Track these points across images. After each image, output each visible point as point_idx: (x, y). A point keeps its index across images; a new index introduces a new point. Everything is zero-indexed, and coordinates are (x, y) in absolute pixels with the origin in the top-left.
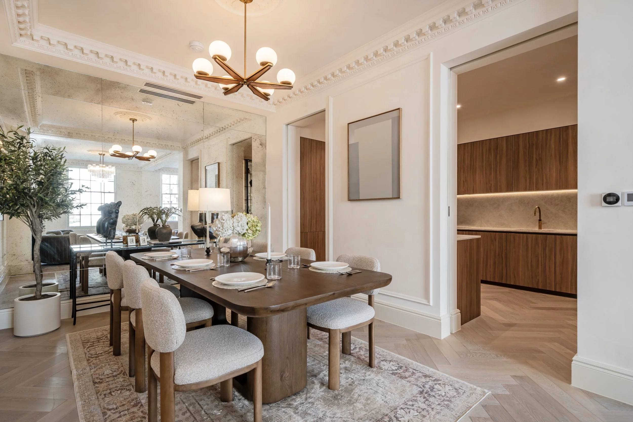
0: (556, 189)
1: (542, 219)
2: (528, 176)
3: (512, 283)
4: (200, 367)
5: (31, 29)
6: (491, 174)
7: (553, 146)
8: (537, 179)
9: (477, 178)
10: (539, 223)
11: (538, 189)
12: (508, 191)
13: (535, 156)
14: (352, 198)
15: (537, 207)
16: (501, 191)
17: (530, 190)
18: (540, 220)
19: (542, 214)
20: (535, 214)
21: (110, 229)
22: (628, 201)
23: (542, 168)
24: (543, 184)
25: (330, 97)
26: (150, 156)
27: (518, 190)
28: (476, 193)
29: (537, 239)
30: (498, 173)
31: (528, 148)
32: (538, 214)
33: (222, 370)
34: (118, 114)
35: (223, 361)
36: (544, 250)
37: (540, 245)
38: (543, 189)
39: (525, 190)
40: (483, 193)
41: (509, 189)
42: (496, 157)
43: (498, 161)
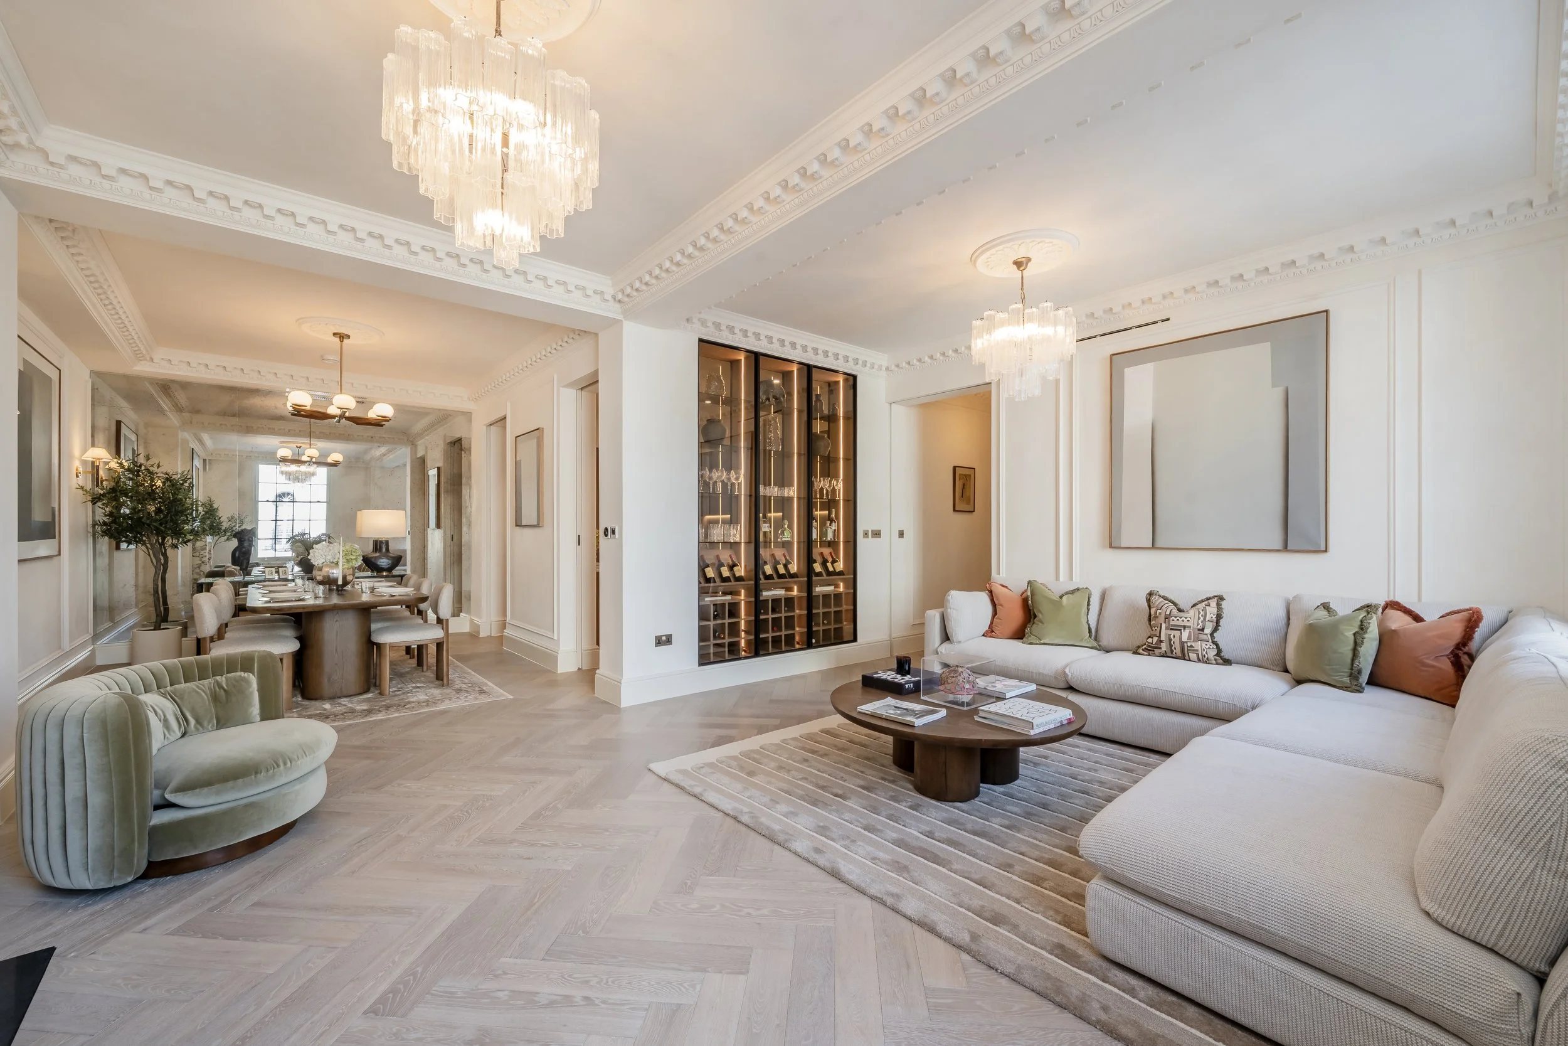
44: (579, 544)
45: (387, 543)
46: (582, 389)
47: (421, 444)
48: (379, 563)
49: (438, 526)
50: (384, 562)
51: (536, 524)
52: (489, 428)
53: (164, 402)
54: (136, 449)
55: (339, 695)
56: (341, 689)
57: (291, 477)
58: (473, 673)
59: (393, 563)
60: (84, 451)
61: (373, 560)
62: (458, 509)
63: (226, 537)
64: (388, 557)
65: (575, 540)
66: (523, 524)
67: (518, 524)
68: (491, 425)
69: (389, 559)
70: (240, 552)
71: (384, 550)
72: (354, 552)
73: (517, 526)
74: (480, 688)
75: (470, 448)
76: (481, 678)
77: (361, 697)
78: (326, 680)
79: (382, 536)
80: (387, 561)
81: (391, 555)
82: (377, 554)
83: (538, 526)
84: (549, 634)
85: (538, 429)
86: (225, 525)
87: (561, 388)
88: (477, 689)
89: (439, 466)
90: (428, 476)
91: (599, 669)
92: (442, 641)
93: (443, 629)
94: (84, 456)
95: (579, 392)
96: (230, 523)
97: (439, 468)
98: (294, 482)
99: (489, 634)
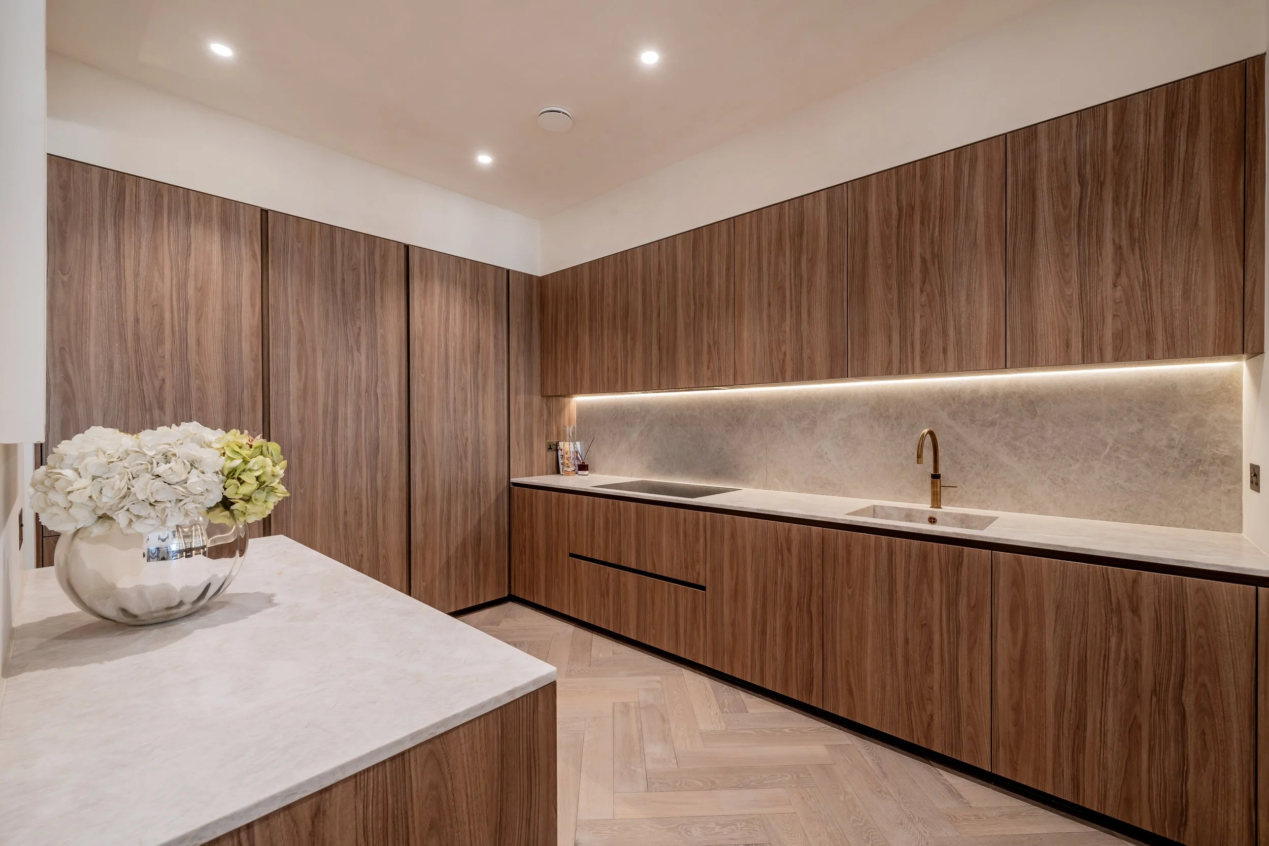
0: (992, 368)
1: (941, 471)
2: (895, 322)
3: (842, 713)
6: (783, 319)
7: (980, 205)
8: (925, 333)
9: (745, 335)
10: (933, 485)
11: (928, 370)
12: (832, 375)
13: (918, 250)
15: (926, 431)
16: (812, 377)
17: (903, 372)
18: (936, 476)
19: (940, 454)
20: (919, 456)
23: (942, 292)
24: (945, 351)
27: (863, 374)
28: (744, 384)
29: (924, 558)
30: (804, 316)
31: (894, 223)
32: (928, 455)
36: (952, 603)
37: (937, 585)
38: (945, 371)
39: (888, 372)
40: (762, 382)
41: (836, 372)
42: (797, 263)
43: (805, 276)
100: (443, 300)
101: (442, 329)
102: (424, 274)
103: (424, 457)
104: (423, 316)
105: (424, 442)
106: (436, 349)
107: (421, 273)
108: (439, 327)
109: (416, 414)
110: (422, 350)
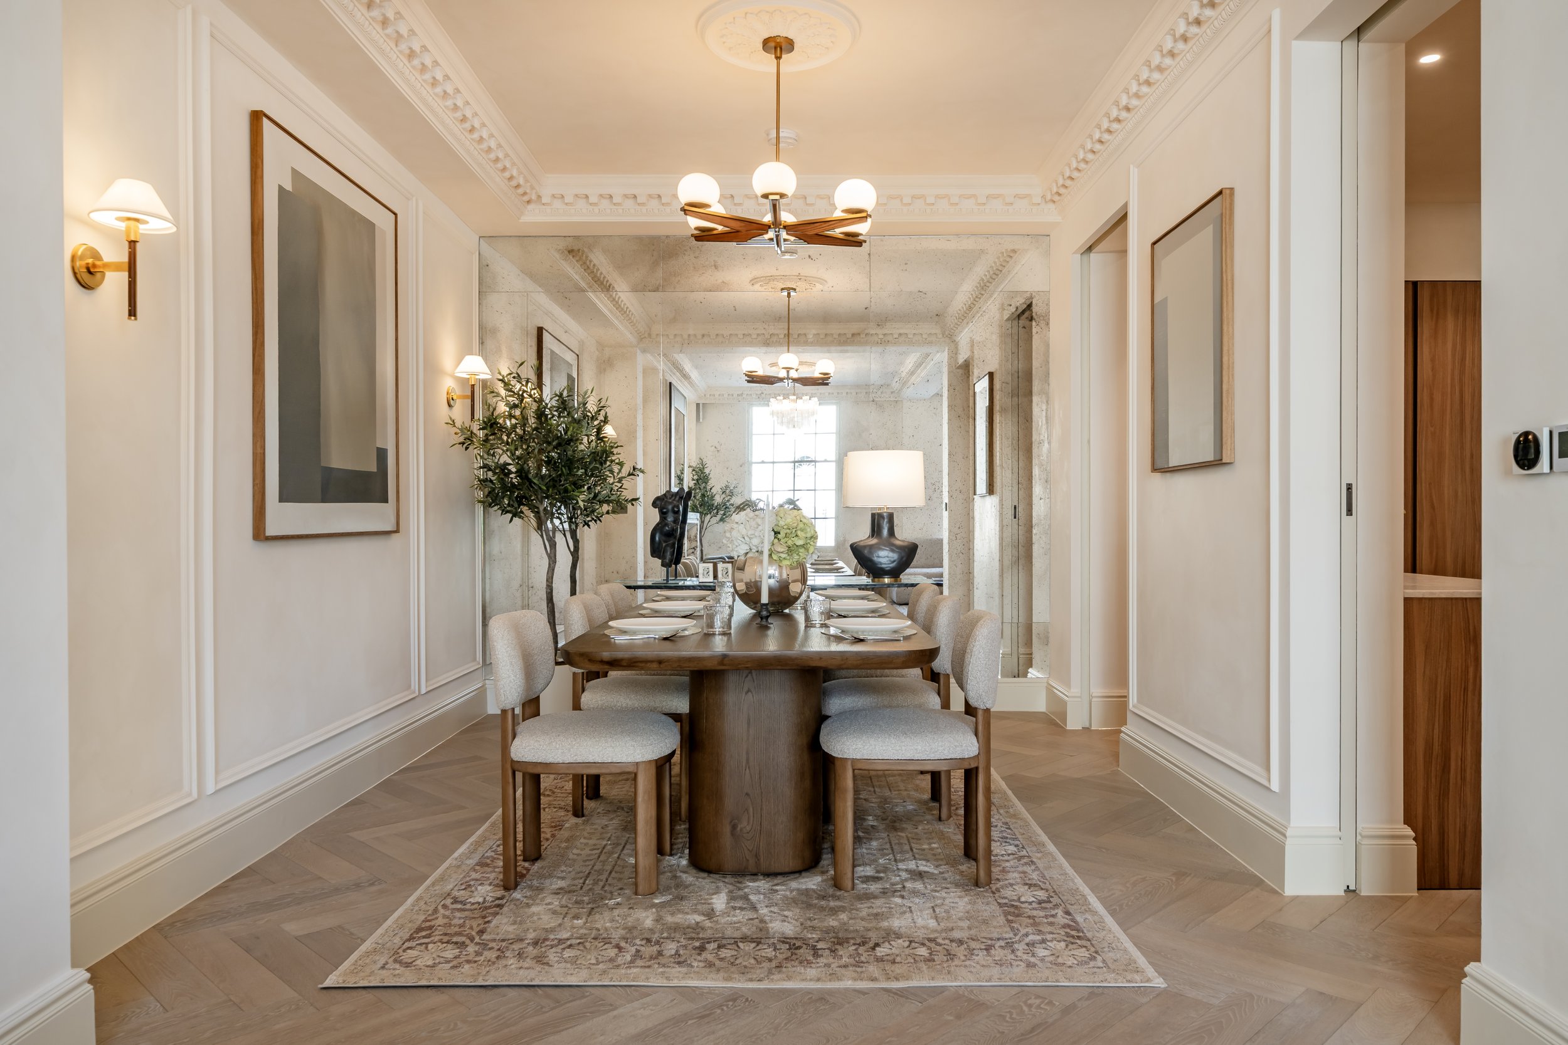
4: (539, 741)
5: (535, 189)
14: (1159, 465)
21: (664, 545)
22: (1560, 457)
25: (1132, 166)
26: (820, 373)
33: (569, 754)
34: (757, 282)
35: (574, 743)
44: (1349, 512)
45: (891, 517)
46: (1359, 31)
47: (964, 337)
48: (875, 559)
49: (991, 490)
50: (885, 557)
51: (1209, 457)
52: (1085, 257)
53: (602, 303)
54: (575, 376)
55: (752, 868)
56: (757, 856)
57: (785, 420)
58: (1051, 847)
59: (901, 558)
60: (459, 361)
61: (866, 552)
62: (1025, 447)
63: (719, 517)
64: (893, 548)
65: (1334, 500)
66: (1174, 462)
67: (1160, 466)
68: (1090, 249)
69: (892, 551)
70: (662, 533)
71: (885, 532)
72: (802, 530)
73: (1155, 469)
74: (1068, 913)
75: (1048, 314)
76: (1070, 871)
77: (794, 884)
78: (727, 829)
79: (884, 502)
80: (891, 554)
81: (897, 543)
82: (874, 541)
83: (1217, 463)
84: (1254, 770)
85: (1220, 193)
86: (718, 499)
87: (1295, 43)
88: (1061, 919)
89: (992, 370)
90: (974, 393)
91: (1478, 959)
92: (973, 765)
93: (976, 734)
94: (459, 369)
95: (1350, 45)
96: (724, 496)
97: (991, 375)
98: (788, 427)
99: (1087, 725)
100: (1458, 337)
101: (1457, 372)
102: (1435, 312)
103: (1433, 524)
104: (1433, 360)
105: (1433, 507)
106: (1449, 396)
107: (1432, 310)
108: (1453, 370)
109: (1423, 475)
110: (1432, 399)
